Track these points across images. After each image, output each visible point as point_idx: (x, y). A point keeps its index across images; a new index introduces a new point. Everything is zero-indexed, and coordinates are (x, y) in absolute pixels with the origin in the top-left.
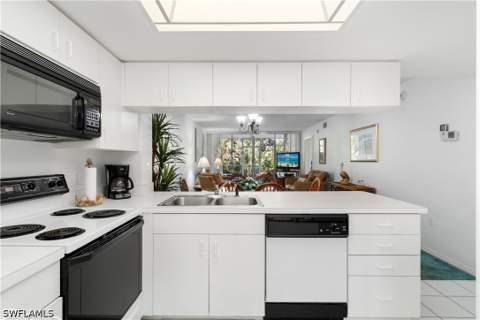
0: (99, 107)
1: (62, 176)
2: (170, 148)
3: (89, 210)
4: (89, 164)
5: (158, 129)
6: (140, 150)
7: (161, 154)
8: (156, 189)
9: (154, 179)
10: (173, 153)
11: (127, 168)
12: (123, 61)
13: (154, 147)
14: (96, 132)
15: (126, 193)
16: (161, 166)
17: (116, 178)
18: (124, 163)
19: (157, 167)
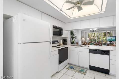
0: (62, 31)
1: (58, 41)
2: (74, 36)
3: (61, 45)
4: (61, 39)
5: (72, 33)
6: (68, 37)
7: (72, 37)
8: (71, 44)
9: (71, 42)
10: (75, 37)
11: (66, 40)
12: (65, 23)
13: (71, 36)
14: (62, 35)
15: (66, 44)
16: (72, 40)
17: (65, 41)
18: (66, 39)
19: (71, 40)
